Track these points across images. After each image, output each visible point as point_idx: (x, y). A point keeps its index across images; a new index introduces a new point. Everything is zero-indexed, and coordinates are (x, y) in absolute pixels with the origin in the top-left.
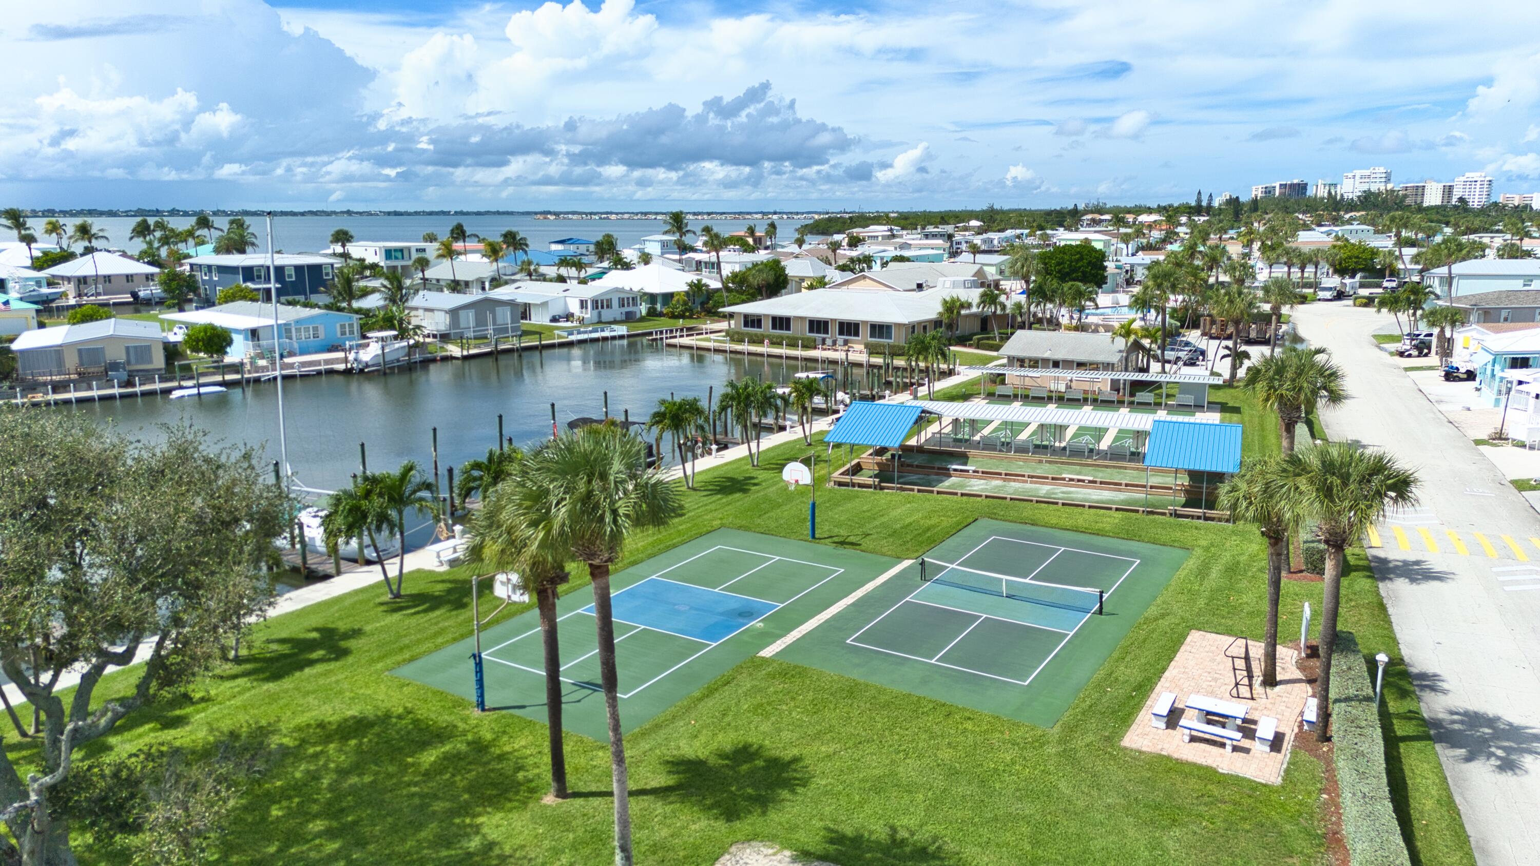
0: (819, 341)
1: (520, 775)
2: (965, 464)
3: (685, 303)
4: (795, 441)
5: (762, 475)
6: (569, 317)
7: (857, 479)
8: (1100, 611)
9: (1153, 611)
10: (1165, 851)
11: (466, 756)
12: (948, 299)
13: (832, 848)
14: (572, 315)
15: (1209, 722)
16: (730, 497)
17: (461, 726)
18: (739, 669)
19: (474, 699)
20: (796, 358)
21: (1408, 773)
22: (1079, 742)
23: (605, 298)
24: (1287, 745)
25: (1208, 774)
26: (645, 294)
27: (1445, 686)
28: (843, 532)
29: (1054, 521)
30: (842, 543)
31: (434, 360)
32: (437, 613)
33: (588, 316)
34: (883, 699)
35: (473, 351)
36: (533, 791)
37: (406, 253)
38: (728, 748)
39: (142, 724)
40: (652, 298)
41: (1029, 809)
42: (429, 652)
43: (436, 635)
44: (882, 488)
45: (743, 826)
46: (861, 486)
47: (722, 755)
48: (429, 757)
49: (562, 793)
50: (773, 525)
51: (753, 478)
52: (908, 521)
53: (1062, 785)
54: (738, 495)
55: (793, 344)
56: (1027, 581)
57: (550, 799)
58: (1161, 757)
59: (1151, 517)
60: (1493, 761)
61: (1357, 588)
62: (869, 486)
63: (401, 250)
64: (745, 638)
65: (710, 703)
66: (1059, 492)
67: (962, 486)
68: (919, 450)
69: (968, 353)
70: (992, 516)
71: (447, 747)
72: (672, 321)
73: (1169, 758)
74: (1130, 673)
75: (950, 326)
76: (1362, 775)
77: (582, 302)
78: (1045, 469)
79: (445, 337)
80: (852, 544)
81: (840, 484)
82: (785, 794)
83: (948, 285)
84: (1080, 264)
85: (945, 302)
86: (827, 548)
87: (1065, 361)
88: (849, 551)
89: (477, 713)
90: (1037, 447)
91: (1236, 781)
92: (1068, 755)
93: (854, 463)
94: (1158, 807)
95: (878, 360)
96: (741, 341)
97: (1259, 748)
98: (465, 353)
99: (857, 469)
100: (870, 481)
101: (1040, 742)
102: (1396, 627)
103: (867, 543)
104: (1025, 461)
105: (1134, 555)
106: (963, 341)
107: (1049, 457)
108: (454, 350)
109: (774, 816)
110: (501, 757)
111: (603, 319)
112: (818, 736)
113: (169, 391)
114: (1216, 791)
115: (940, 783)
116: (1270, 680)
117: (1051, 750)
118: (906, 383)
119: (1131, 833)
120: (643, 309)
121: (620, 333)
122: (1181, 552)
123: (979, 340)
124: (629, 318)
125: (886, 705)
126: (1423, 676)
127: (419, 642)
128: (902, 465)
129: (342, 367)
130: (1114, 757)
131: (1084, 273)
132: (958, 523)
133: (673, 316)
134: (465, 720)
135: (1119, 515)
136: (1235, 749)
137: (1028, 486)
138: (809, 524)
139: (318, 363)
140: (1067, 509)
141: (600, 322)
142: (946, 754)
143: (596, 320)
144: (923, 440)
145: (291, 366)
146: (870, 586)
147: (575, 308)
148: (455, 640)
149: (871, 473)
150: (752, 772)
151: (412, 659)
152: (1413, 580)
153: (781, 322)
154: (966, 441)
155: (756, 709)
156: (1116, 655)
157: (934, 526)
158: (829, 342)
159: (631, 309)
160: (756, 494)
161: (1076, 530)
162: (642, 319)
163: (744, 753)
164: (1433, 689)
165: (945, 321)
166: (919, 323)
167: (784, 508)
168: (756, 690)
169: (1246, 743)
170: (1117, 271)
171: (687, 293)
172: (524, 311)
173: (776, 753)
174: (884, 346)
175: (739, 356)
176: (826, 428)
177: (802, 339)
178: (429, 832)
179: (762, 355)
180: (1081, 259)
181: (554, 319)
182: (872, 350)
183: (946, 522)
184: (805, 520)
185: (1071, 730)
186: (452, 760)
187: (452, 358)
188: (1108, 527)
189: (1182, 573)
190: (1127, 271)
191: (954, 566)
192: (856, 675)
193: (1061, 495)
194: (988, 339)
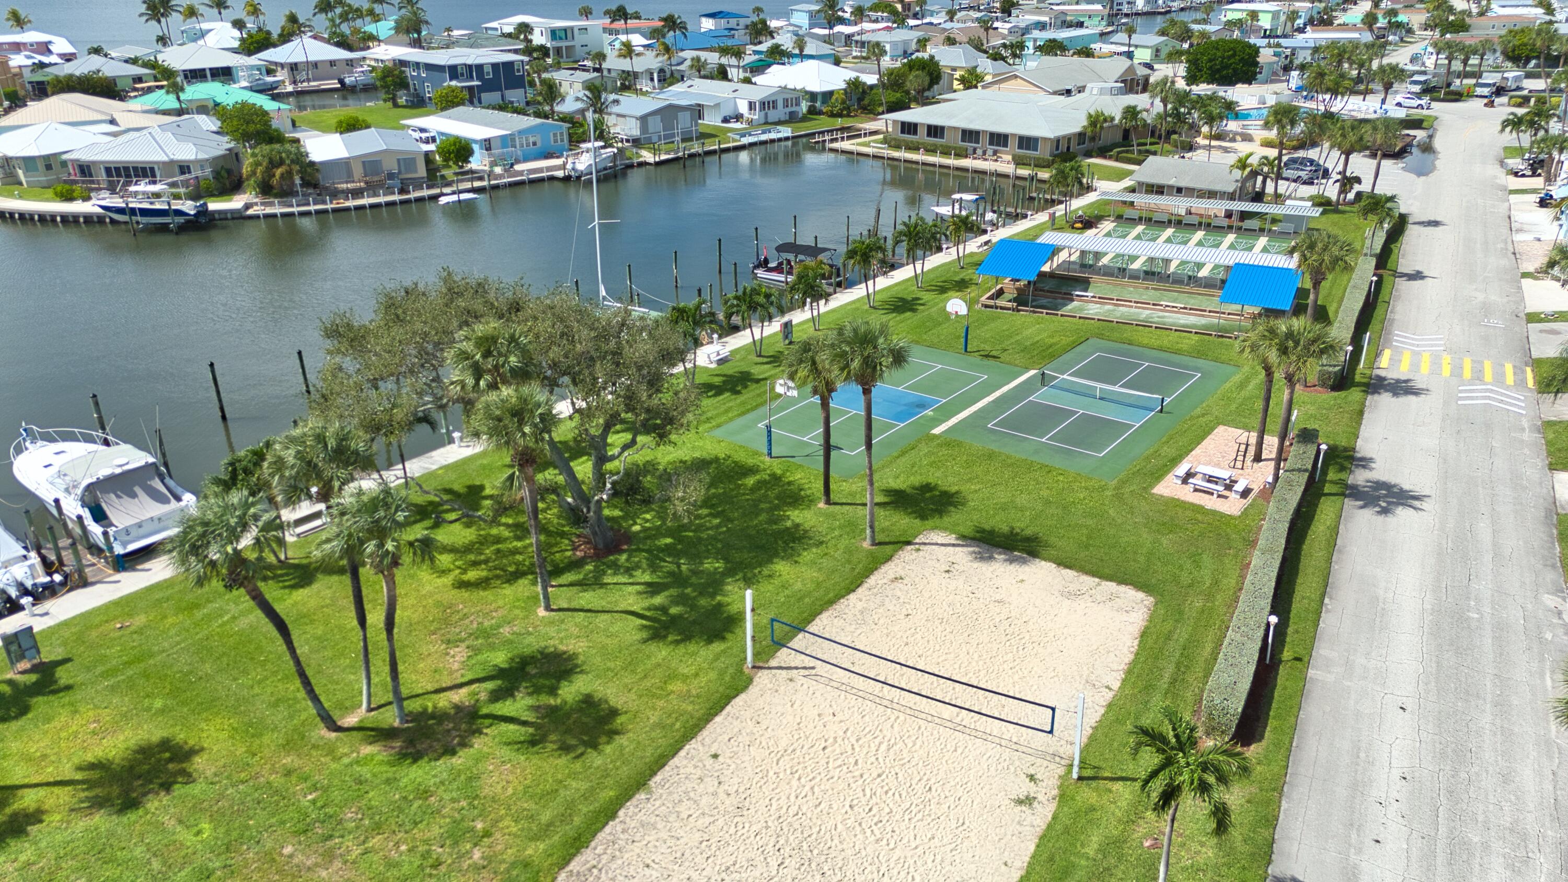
0: (970, 151)
1: (802, 493)
2: (1086, 290)
3: (843, 102)
4: (950, 263)
5: (926, 296)
6: (738, 117)
7: (1001, 302)
8: (1161, 411)
9: (1198, 411)
10: (1161, 544)
11: (769, 482)
12: (1093, 113)
13: (978, 535)
14: (742, 116)
15: (1209, 481)
16: (903, 316)
17: (762, 466)
18: (919, 441)
19: (766, 451)
20: (948, 167)
21: (1318, 512)
22: (1127, 490)
23: (771, 99)
24: (1252, 496)
25: (1199, 509)
26: (807, 92)
27: (1373, 465)
28: (988, 348)
29: (1146, 341)
30: (987, 356)
31: (631, 166)
32: (721, 397)
33: (756, 117)
34: (1009, 461)
35: (664, 157)
36: (811, 501)
37: (569, 35)
38: (917, 484)
39: (581, 456)
40: (813, 96)
41: (1090, 522)
42: (726, 422)
43: (727, 411)
44: (1019, 311)
45: (930, 523)
46: (1002, 308)
47: (914, 488)
48: (750, 481)
49: (828, 502)
50: (936, 340)
51: (918, 299)
52: (1037, 339)
53: (1111, 512)
54: (908, 314)
55: (946, 153)
56: (1116, 388)
57: (821, 505)
58: (1173, 499)
59: (1221, 340)
60: (1377, 509)
61: (1350, 399)
62: (1008, 309)
63: (565, 30)
64: (922, 421)
65: (903, 459)
66: (1156, 316)
67: (1081, 310)
68: (1051, 275)
69: (1107, 167)
70: (1100, 336)
71: (758, 477)
72: (831, 120)
73: (1178, 500)
74: (1169, 451)
75: (1093, 139)
76: (1279, 510)
77: (750, 103)
78: (1149, 295)
79: (636, 142)
80: (994, 357)
81: (986, 306)
82: (952, 509)
83: (1095, 92)
84: (1232, 61)
85: (1090, 116)
86: (975, 359)
87: (1187, 189)
88: (991, 362)
89: (767, 459)
90: (1146, 273)
91: (1214, 513)
92: (1118, 497)
93: (999, 287)
94: (1164, 524)
95: (1024, 172)
96: (897, 147)
97: (1233, 496)
98: (657, 159)
99: (1000, 293)
100: (1010, 305)
101: (1103, 488)
102: (1363, 427)
103: (1005, 357)
104: (1135, 287)
105: (1197, 369)
106: (1103, 152)
107: (1155, 284)
108: (648, 156)
109: (946, 519)
110: (790, 483)
111: (770, 120)
112: (970, 480)
113: (435, 198)
114: (1199, 517)
115: (1040, 507)
116: (1258, 458)
117: (1108, 493)
118: (1046, 200)
119: (1145, 536)
120: (804, 106)
121: (786, 135)
122: (1233, 369)
123: (1119, 153)
124: (792, 119)
125: (1012, 465)
126: (1362, 459)
127: (718, 415)
128: (1035, 289)
129: (560, 174)
130: (1144, 498)
131: (1235, 70)
132: (1073, 342)
133: (832, 115)
134: (763, 463)
135: (1197, 337)
136: (1219, 496)
137: (1133, 310)
138: (963, 340)
139: (540, 170)
140: (1159, 332)
141: (766, 123)
142: (1045, 493)
143: (763, 121)
144: (1055, 265)
145: (521, 173)
146: (1006, 389)
147: (743, 108)
148: (740, 415)
149: (1011, 297)
150: (932, 498)
151: (719, 426)
152: (1396, 394)
153: (935, 131)
154: (1091, 266)
155: (931, 464)
156: (1164, 439)
157: (1055, 344)
158: (979, 152)
159: (794, 109)
160: (923, 313)
161: (1161, 349)
162: (804, 119)
163: (926, 488)
164: (1364, 467)
165: (1089, 133)
166: (1064, 137)
167: (944, 326)
168: (930, 453)
169: (1226, 493)
170: (1276, 59)
171: (845, 90)
172: (698, 111)
173: (946, 488)
174: (1030, 158)
175: (896, 163)
176: (976, 250)
177: (955, 148)
178: (763, 517)
179: (917, 163)
180: (1234, 55)
181: (725, 120)
182: (1019, 162)
183: (1065, 341)
184: (959, 337)
185: (1123, 482)
186: (761, 484)
187: (645, 164)
188: (1185, 347)
189: (1228, 385)
190: (1287, 57)
191: (1065, 376)
192: (994, 447)
193: (1156, 320)
194: (1127, 152)
